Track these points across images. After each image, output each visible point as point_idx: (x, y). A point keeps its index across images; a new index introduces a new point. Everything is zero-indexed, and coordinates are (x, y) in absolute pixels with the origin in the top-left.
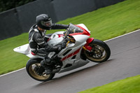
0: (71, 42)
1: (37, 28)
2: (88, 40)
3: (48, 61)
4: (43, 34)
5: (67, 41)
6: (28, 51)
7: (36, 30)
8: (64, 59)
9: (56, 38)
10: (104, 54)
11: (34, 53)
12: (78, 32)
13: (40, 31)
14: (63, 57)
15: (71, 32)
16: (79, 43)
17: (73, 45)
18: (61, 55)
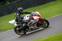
0: (32, 20)
1: (18, 13)
2: (40, 19)
3: (23, 27)
4: (21, 16)
5: (30, 19)
6: (14, 23)
7: (17, 14)
8: (30, 26)
9: (26, 18)
10: (46, 24)
11: (17, 24)
12: (35, 15)
13: (19, 15)
14: (29, 26)
15: (32, 15)
16: (36, 20)
17: (33, 21)
18: (28, 25)
